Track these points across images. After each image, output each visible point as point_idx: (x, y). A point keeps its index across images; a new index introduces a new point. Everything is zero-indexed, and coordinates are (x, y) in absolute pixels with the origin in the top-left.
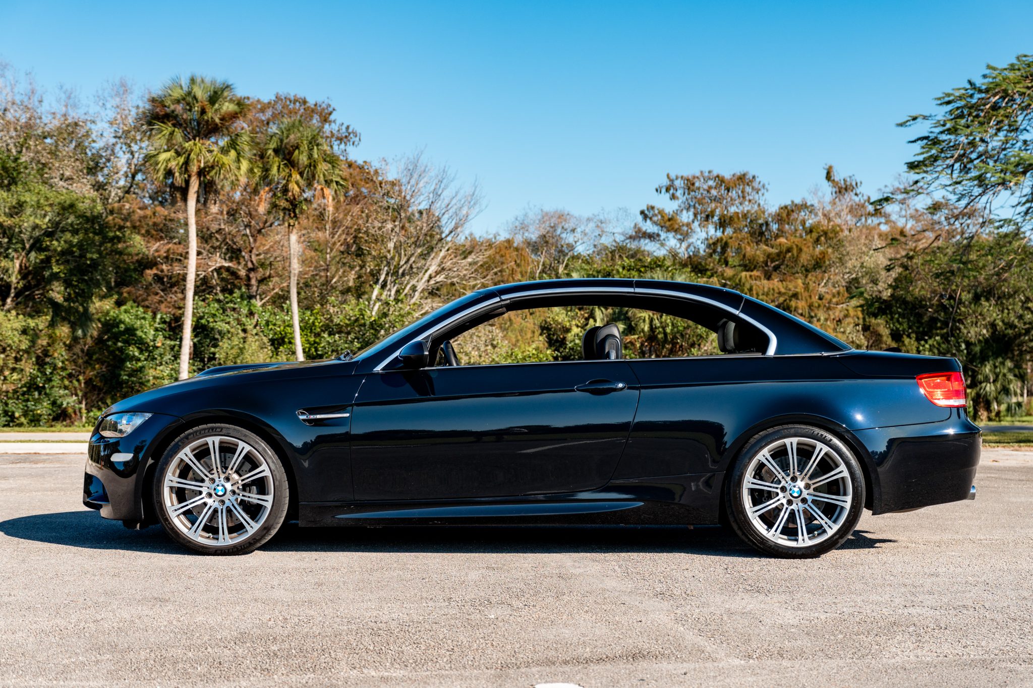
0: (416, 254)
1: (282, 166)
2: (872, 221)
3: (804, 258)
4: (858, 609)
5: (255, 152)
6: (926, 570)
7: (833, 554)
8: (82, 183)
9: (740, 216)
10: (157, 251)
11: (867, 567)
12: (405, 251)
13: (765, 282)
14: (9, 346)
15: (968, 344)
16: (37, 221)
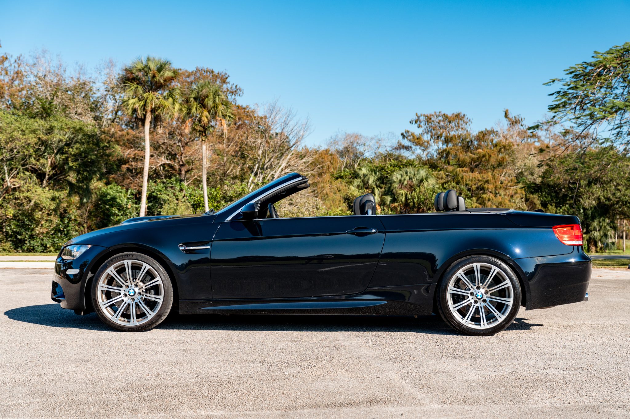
0: (274, 157)
1: (198, 107)
2: (531, 140)
3: (493, 161)
4: (515, 370)
5: (183, 99)
6: (558, 344)
7: (503, 333)
8: (88, 116)
9: (457, 137)
10: (128, 154)
11: (522, 342)
12: (268, 155)
13: (470, 174)
14: (44, 207)
15: (584, 209)
16: (61, 137)
